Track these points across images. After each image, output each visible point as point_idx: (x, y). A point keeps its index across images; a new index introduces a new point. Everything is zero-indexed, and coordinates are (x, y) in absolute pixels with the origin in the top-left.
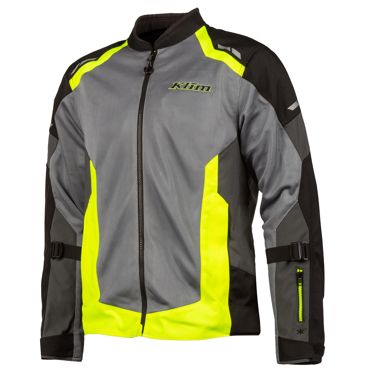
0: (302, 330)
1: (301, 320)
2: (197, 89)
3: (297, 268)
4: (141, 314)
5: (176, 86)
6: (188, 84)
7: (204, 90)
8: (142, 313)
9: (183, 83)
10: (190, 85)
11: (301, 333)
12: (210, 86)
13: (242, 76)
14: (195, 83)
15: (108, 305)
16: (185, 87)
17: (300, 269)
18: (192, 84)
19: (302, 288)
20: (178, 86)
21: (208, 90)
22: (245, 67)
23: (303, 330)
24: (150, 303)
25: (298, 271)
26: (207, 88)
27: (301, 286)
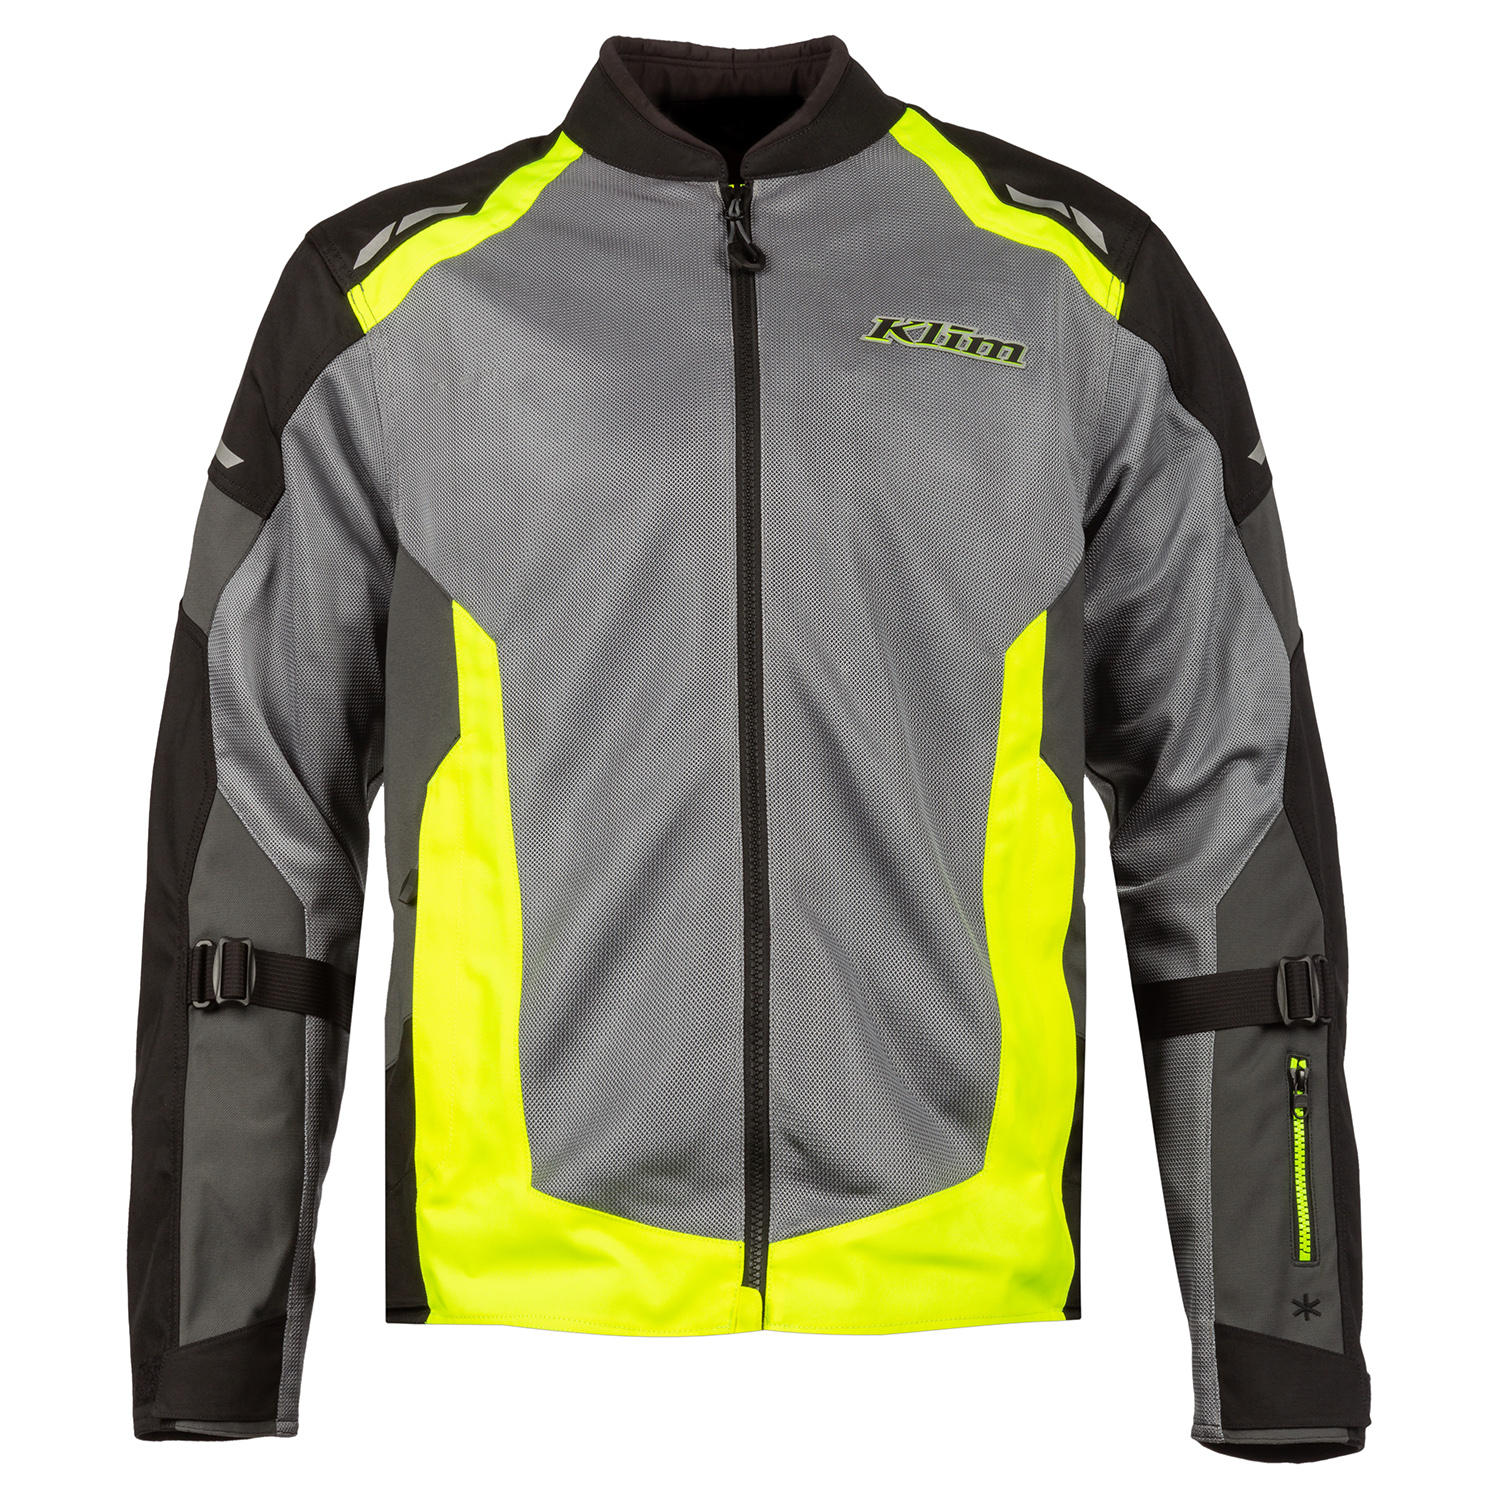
0: (1310, 1301)
1: (1305, 1256)
2: (973, 349)
3: (1290, 1053)
4: (743, 1244)
5: (890, 330)
6: (936, 328)
7: (1002, 359)
8: (745, 1241)
9: (915, 323)
10: (946, 331)
11: (1310, 1315)
12: (1024, 345)
13: (1118, 318)
14: (964, 327)
15: (584, 1208)
16: (929, 339)
17: (1299, 1059)
18: (953, 328)
19: (1306, 1129)
20: (899, 331)
21: (1014, 358)
22: (1123, 284)
23: (1317, 1302)
24: (785, 1195)
25: (1294, 1063)
26: (1011, 350)
27: (1302, 1121)
